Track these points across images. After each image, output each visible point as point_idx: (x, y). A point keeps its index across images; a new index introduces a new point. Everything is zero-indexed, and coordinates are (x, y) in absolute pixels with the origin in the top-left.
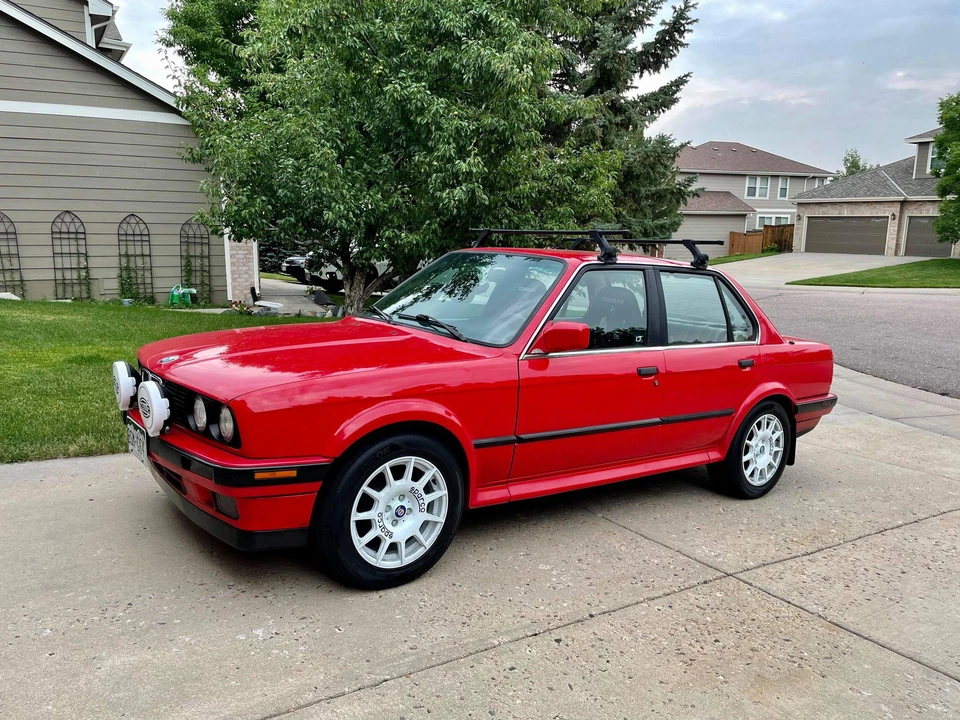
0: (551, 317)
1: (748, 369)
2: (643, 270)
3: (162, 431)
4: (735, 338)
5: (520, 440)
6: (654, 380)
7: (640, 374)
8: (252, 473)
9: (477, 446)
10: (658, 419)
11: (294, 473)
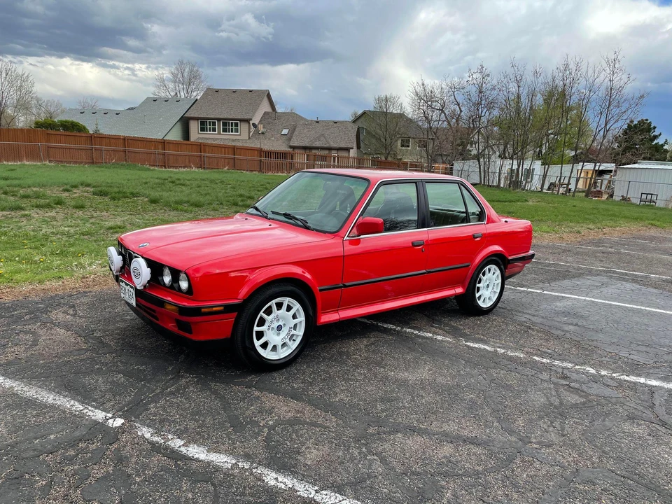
0: (361, 215)
1: (478, 239)
2: (416, 183)
3: (145, 286)
4: (471, 220)
5: (345, 286)
6: (422, 249)
7: (414, 245)
8: (200, 309)
9: (320, 290)
10: (424, 271)
11: (222, 308)
